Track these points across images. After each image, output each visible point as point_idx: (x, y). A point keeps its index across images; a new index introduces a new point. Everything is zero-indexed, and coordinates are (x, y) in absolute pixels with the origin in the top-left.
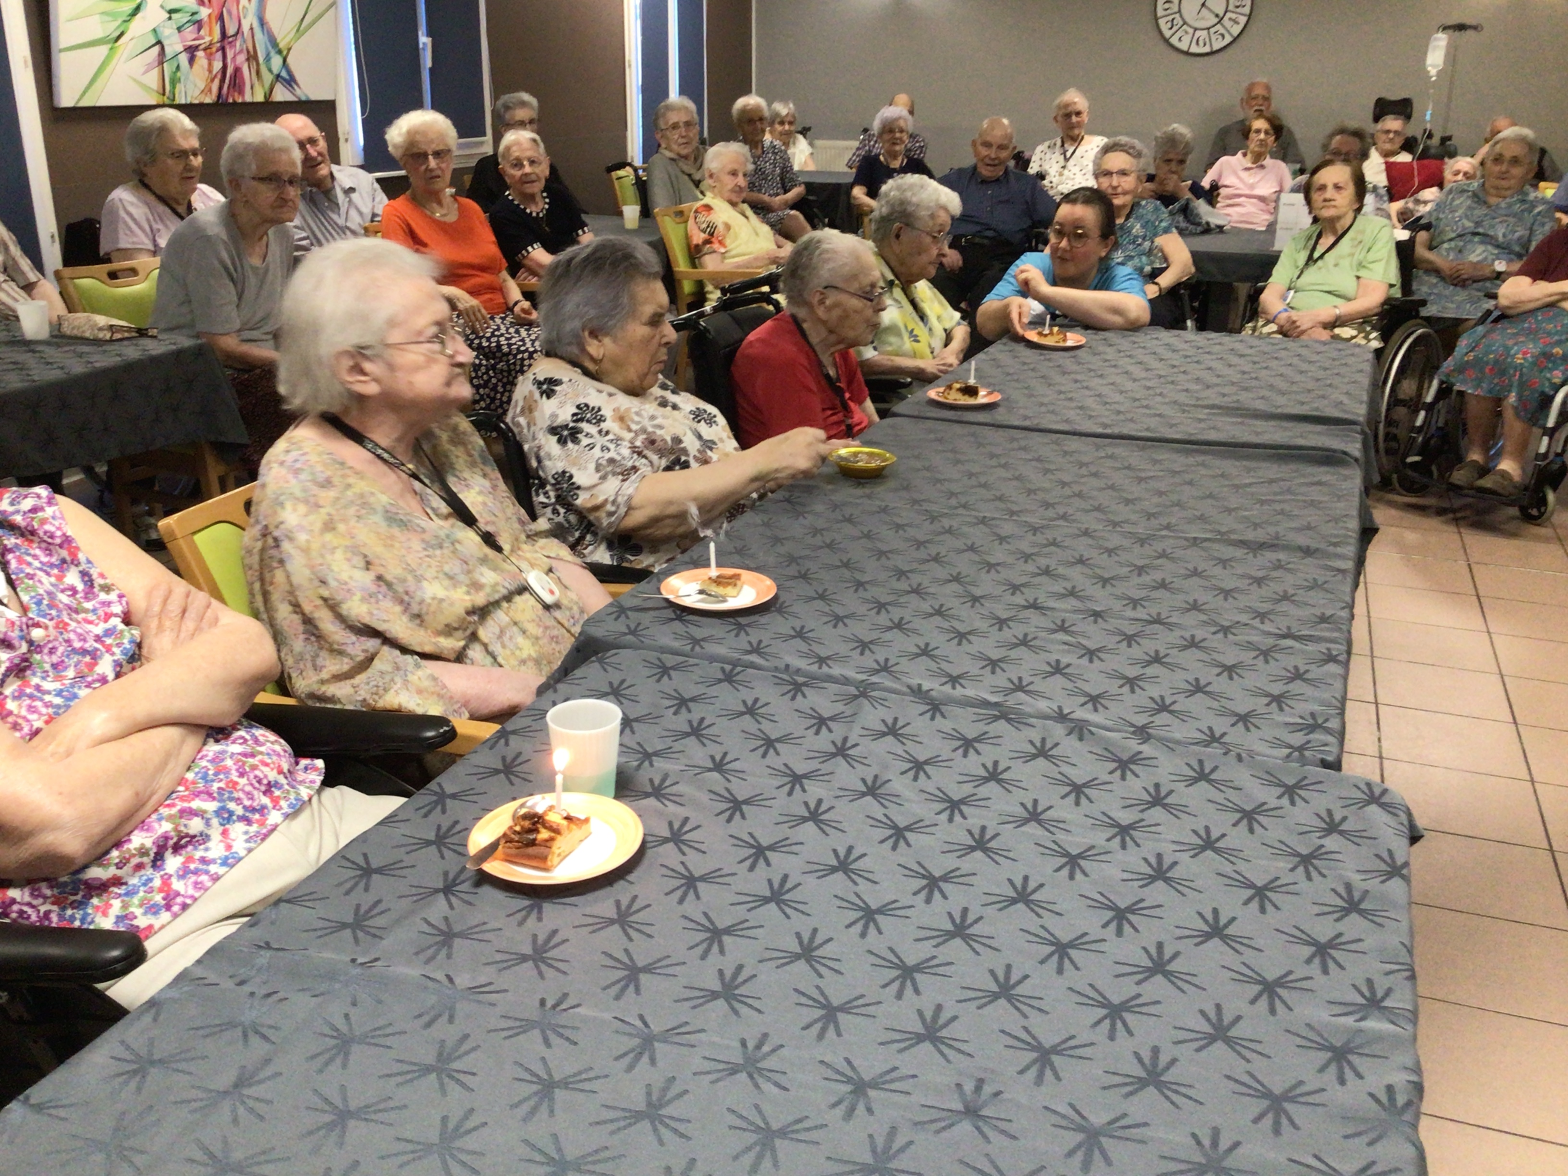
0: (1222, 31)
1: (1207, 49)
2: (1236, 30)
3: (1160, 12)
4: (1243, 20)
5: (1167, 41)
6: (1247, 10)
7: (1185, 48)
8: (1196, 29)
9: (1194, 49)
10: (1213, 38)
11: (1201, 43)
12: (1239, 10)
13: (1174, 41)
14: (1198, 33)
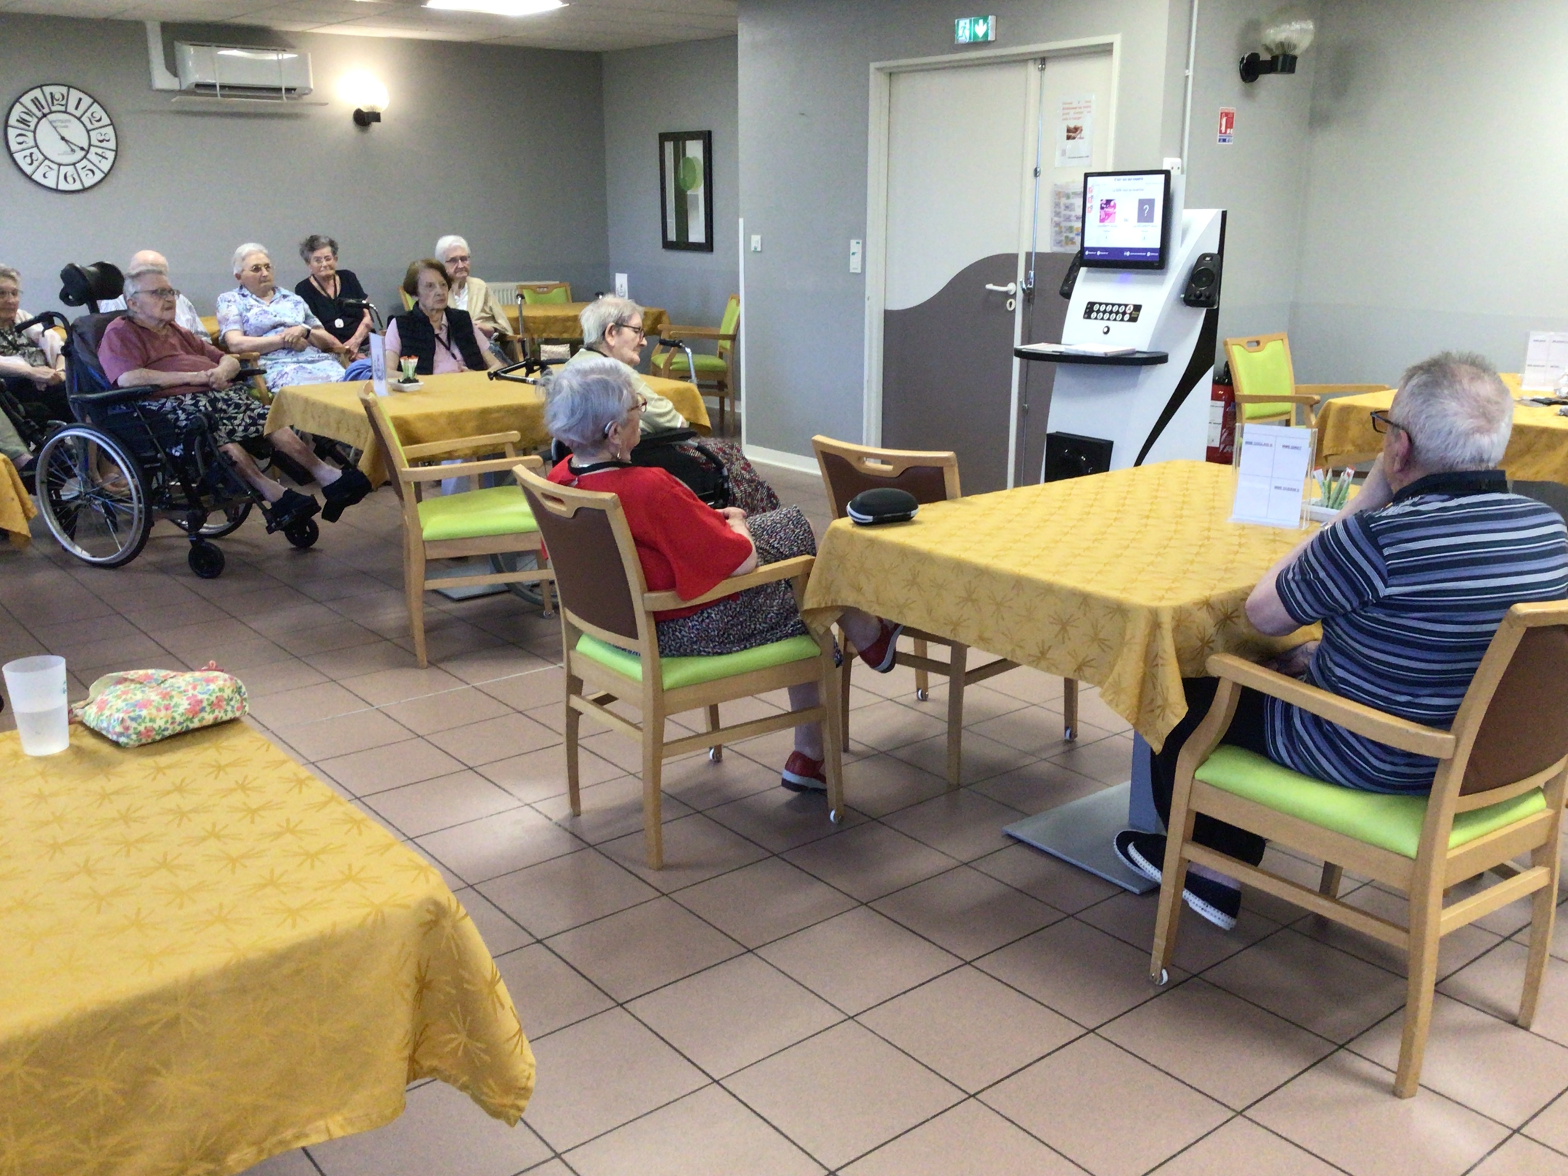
0: (91, 166)
1: (78, 186)
2: (106, 166)
3: (14, 147)
4: (111, 155)
5: (29, 178)
6: (112, 145)
7: (54, 186)
8: (60, 165)
9: (63, 186)
10: (83, 174)
11: (70, 179)
12: (104, 144)
13: (38, 177)
14: (63, 170)
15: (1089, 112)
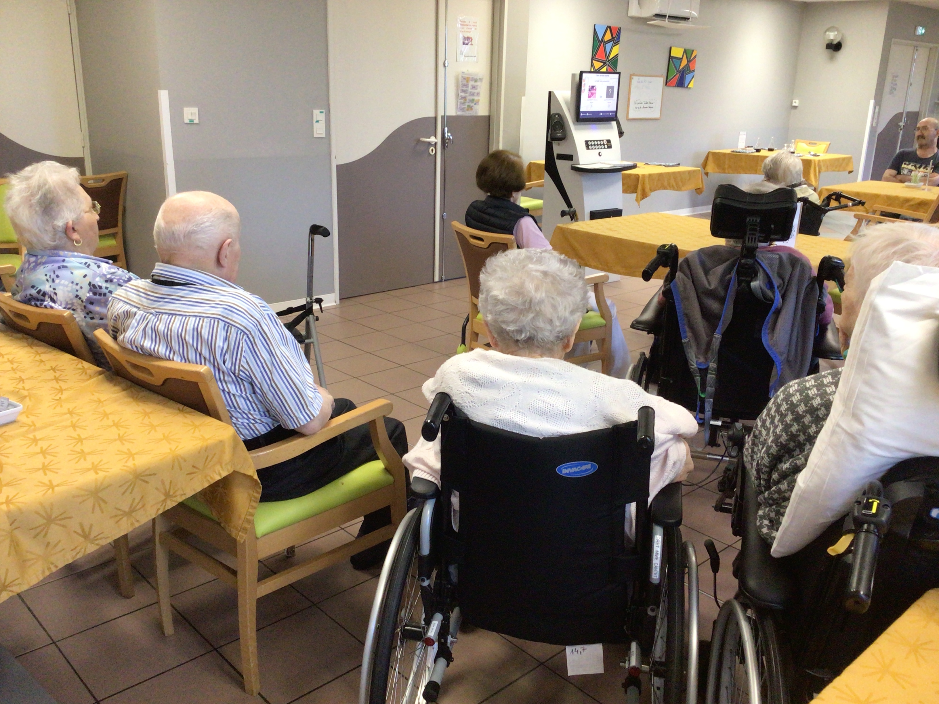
15: (476, 29)
